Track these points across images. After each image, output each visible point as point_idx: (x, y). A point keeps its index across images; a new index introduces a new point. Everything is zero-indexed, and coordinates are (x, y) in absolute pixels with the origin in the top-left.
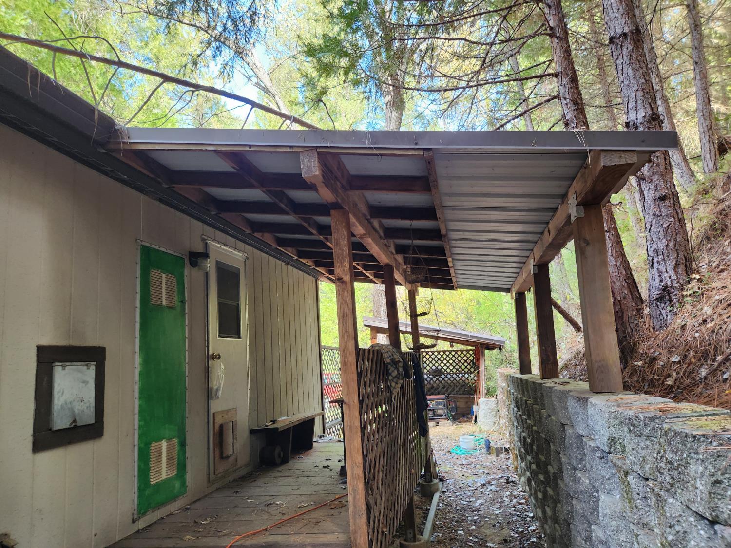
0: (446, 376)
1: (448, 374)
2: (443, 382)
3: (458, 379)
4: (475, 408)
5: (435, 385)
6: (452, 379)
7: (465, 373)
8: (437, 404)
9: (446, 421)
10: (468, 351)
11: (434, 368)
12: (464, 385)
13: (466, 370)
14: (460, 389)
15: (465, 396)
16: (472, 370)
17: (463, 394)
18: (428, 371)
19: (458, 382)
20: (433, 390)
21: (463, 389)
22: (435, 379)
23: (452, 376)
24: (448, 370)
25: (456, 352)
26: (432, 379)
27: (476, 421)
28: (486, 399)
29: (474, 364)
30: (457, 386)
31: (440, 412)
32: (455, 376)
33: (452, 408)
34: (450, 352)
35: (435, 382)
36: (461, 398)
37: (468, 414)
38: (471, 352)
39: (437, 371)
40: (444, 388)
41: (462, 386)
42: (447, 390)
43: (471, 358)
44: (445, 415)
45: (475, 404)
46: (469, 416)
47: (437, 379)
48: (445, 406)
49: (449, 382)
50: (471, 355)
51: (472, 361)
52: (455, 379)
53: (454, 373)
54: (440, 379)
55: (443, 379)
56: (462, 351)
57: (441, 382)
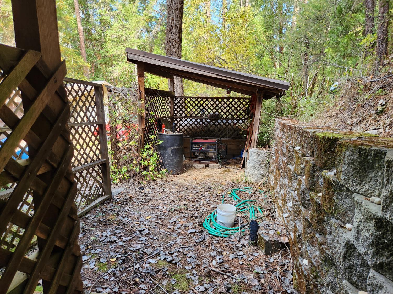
0: (222, 121)
1: (224, 119)
2: (219, 126)
3: (232, 124)
4: (244, 154)
5: (211, 128)
6: (227, 124)
7: (239, 120)
8: (208, 148)
9: (215, 164)
10: (244, 99)
11: (212, 113)
12: (237, 130)
13: (241, 117)
14: (233, 133)
15: (237, 139)
16: (246, 117)
17: (235, 138)
18: (206, 116)
19: (232, 127)
20: (209, 133)
21: (236, 133)
22: (212, 123)
23: (227, 122)
24: (225, 116)
25: (234, 99)
26: (209, 123)
27: (243, 166)
28: (257, 150)
29: (249, 112)
30: (231, 131)
31: (211, 154)
32: (230, 121)
33: (222, 152)
34: (228, 99)
35: (211, 126)
36: (233, 141)
37: (238, 156)
38: (247, 101)
39: (214, 116)
40: (219, 131)
41: (236, 131)
42: (221, 134)
43: (247, 106)
44: (215, 159)
45: (245, 150)
46: (238, 158)
47: (214, 124)
48: (215, 150)
49: (224, 126)
50: (247, 103)
51: (247, 109)
52: (229, 124)
53: (229, 119)
54: (217, 123)
55: (219, 124)
56: (239, 99)
57: (217, 126)
